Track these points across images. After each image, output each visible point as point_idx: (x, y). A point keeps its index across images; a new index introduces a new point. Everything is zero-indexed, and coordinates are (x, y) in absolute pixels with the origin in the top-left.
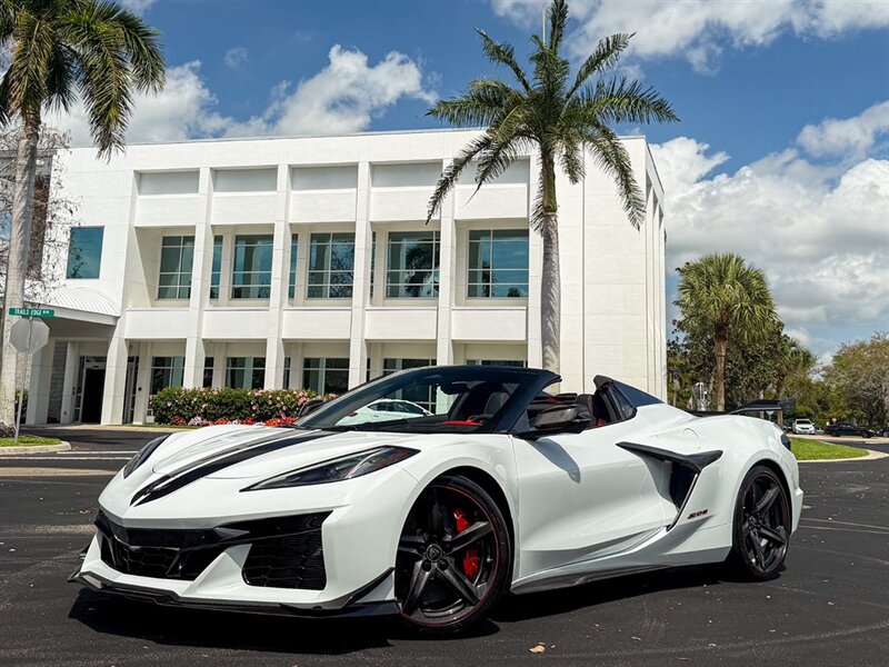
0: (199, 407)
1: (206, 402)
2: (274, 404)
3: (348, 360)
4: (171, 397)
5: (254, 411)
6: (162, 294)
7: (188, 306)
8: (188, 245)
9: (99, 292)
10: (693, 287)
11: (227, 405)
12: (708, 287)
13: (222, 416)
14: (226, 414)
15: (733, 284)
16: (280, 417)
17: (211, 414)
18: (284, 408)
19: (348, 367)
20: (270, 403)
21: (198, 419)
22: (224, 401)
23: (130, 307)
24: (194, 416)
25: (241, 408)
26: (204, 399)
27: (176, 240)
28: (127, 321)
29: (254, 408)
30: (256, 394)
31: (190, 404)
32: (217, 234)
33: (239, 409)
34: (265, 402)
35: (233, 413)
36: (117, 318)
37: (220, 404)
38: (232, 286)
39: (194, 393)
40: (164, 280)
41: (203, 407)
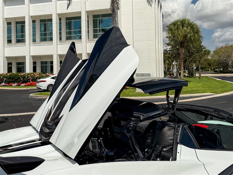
0: (3, 80)
1: (6, 78)
2: (28, 78)
3: (53, 61)
5: (22, 80)
10: (172, 30)
11: (12, 78)
12: (178, 29)
13: (11, 82)
14: (12, 82)
15: (187, 27)
16: (30, 82)
17: (8, 82)
18: (31, 79)
19: (53, 64)
20: (26, 77)
21: (3, 84)
22: (11, 77)
24: (2, 83)
25: (17, 79)
26: (5, 77)
29: (21, 79)
30: (22, 75)
33: (17, 80)
34: (25, 77)
35: (15, 81)
37: (10, 78)
38: (16, 39)
41: (5, 79)
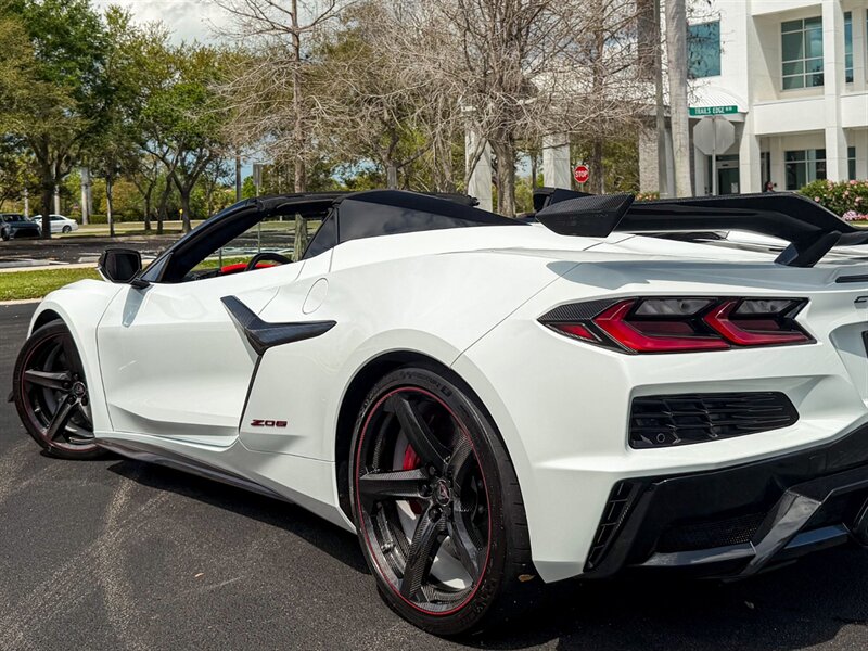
0: (853, 201)
1: (859, 195)
4: (816, 191)
6: (787, 85)
7: (823, 94)
8: (810, 28)
9: (723, 90)
21: (852, 214)
23: (756, 101)
24: (846, 211)
26: (856, 192)
27: (798, 24)
28: (755, 116)
31: (839, 198)
32: (847, 10)
36: (745, 114)
39: (843, 187)
40: (787, 69)
41: (857, 200)
